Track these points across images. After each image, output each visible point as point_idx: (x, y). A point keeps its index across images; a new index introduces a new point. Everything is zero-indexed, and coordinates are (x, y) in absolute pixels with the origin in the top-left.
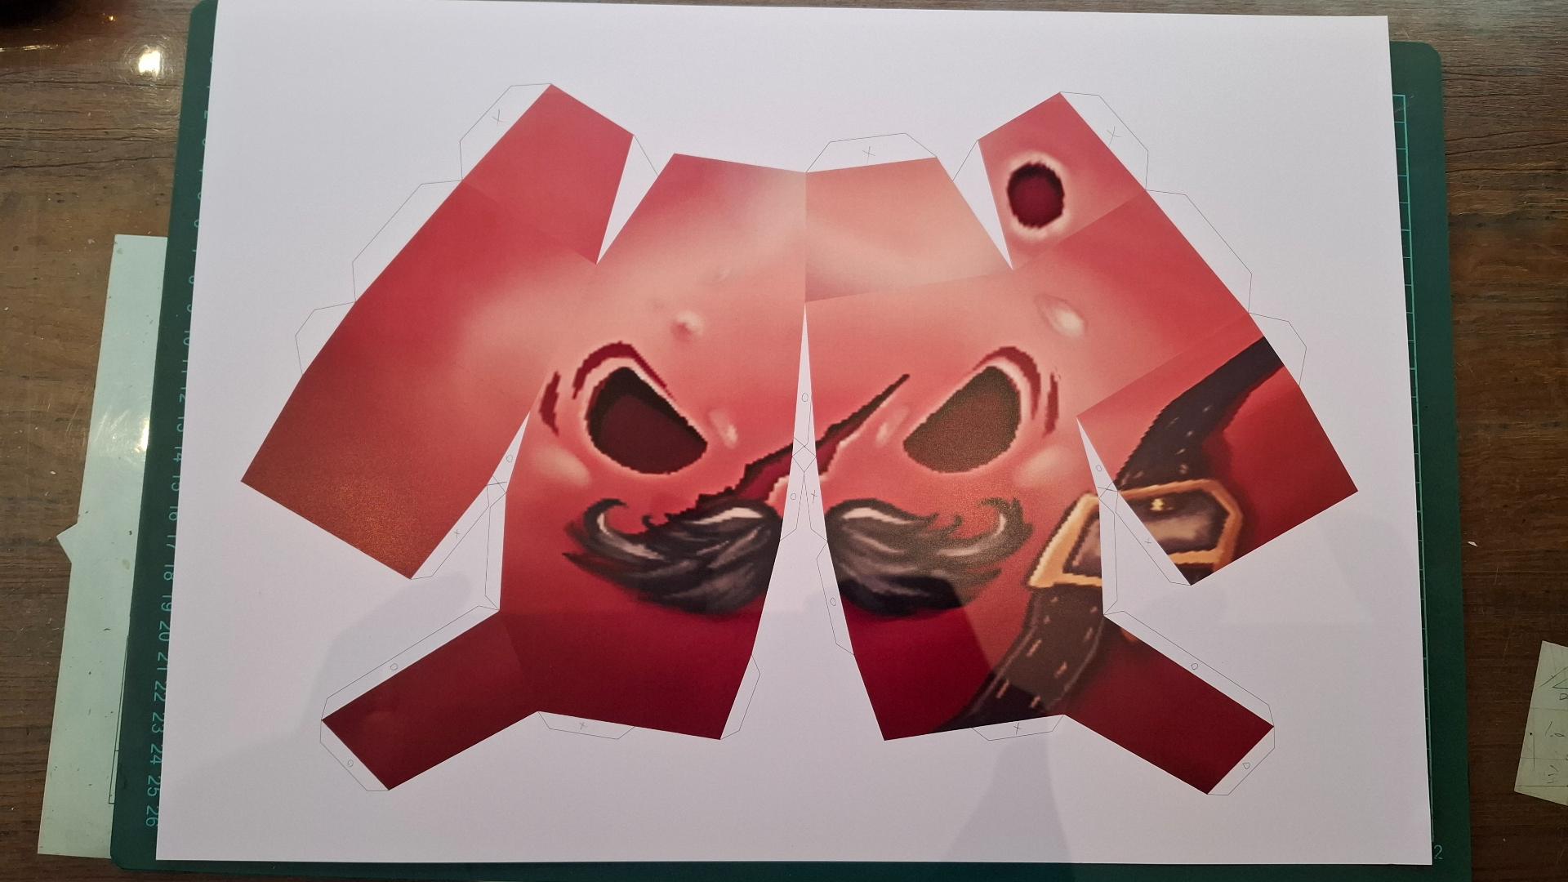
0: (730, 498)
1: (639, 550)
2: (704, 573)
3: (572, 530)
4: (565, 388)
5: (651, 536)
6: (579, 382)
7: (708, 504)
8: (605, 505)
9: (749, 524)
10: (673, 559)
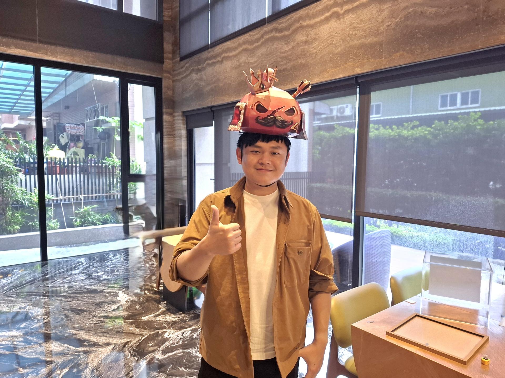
0: (271, 115)
1: (262, 121)
2: (268, 123)
3: (255, 119)
4: (253, 105)
5: (263, 119)
6: (255, 105)
7: (268, 116)
8: (258, 117)
9: (272, 118)
10: (265, 122)
